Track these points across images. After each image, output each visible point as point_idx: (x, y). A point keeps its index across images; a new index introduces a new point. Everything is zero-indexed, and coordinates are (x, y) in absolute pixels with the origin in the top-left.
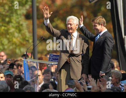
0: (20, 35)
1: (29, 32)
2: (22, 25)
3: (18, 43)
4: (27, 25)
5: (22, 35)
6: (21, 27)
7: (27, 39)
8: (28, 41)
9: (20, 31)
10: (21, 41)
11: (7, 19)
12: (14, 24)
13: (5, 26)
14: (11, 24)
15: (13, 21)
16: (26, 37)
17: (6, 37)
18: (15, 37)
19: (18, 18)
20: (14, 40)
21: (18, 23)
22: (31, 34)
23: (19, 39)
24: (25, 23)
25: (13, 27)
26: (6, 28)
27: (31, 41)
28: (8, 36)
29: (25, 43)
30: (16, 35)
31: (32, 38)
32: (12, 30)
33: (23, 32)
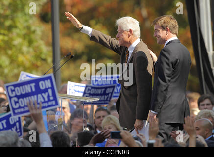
0: (31, 50)
1: (47, 44)
2: (34, 32)
3: (28, 64)
4: (43, 32)
5: (35, 51)
6: (33, 36)
7: (43, 56)
8: (44, 60)
9: (30, 42)
10: (33, 59)
11: (8, 23)
12: (20, 30)
13: (4, 35)
14: (15, 31)
15: (18, 24)
16: (41, 53)
17: (6, 54)
18: (22, 53)
19: (27, 21)
20: (21, 58)
21: (28, 28)
22: (51, 49)
23: (29, 57)
24: (40, 29)
25: (18, 35)
26: (6, 38)
27: (50, 60)
28: (10, 52)
29: (39, 63)
30: (25, 48)
31: (51, 54)
32: (17, 41)
33: (35, 44)
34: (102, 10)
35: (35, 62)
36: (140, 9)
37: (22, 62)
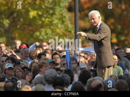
0: (63, 26)
1: (72, 23)
2: (65, 17)
3: (61, 34)
4: (69, 17)
5: (65, 27)
6: (64, 19)
7: (69, 30)
8: (70, 32)
9: (63, 22)
10: (64, 31)
11: (51, 12)
12: (58, 16)
13: (49, 18)
14: (55, 16)
15: (56, 13)
16: (68, 28)
17: (50, 28)
18: (58, 28)
19: (61, 11)
20: (58, 31)
21: (62, 15)
22: (73, 26)
23: (62, 30)
24: (68, 15)
25: (56, 18)
26: (50, 20)
27: (73, 32)
28: (52, 27)
29: (67, 34)
30: (60, 26)
31: (74, 29)
32: (56, 21)
33: (65, 23)
34: (101, 5)
35: (65, 33)
36: (121, 5)
37: (58, 33)
